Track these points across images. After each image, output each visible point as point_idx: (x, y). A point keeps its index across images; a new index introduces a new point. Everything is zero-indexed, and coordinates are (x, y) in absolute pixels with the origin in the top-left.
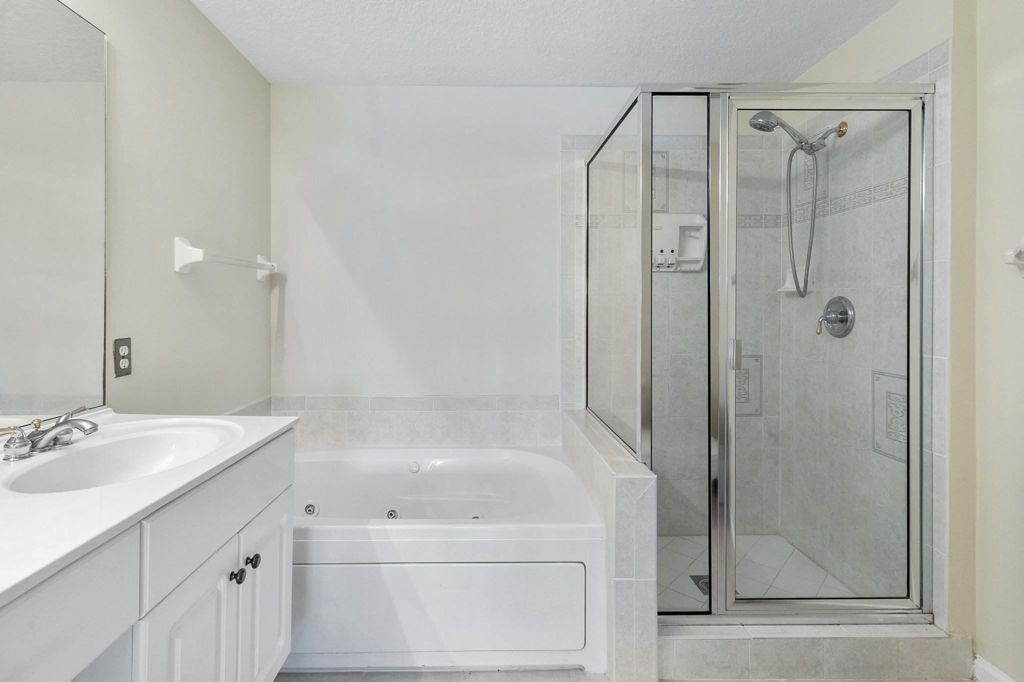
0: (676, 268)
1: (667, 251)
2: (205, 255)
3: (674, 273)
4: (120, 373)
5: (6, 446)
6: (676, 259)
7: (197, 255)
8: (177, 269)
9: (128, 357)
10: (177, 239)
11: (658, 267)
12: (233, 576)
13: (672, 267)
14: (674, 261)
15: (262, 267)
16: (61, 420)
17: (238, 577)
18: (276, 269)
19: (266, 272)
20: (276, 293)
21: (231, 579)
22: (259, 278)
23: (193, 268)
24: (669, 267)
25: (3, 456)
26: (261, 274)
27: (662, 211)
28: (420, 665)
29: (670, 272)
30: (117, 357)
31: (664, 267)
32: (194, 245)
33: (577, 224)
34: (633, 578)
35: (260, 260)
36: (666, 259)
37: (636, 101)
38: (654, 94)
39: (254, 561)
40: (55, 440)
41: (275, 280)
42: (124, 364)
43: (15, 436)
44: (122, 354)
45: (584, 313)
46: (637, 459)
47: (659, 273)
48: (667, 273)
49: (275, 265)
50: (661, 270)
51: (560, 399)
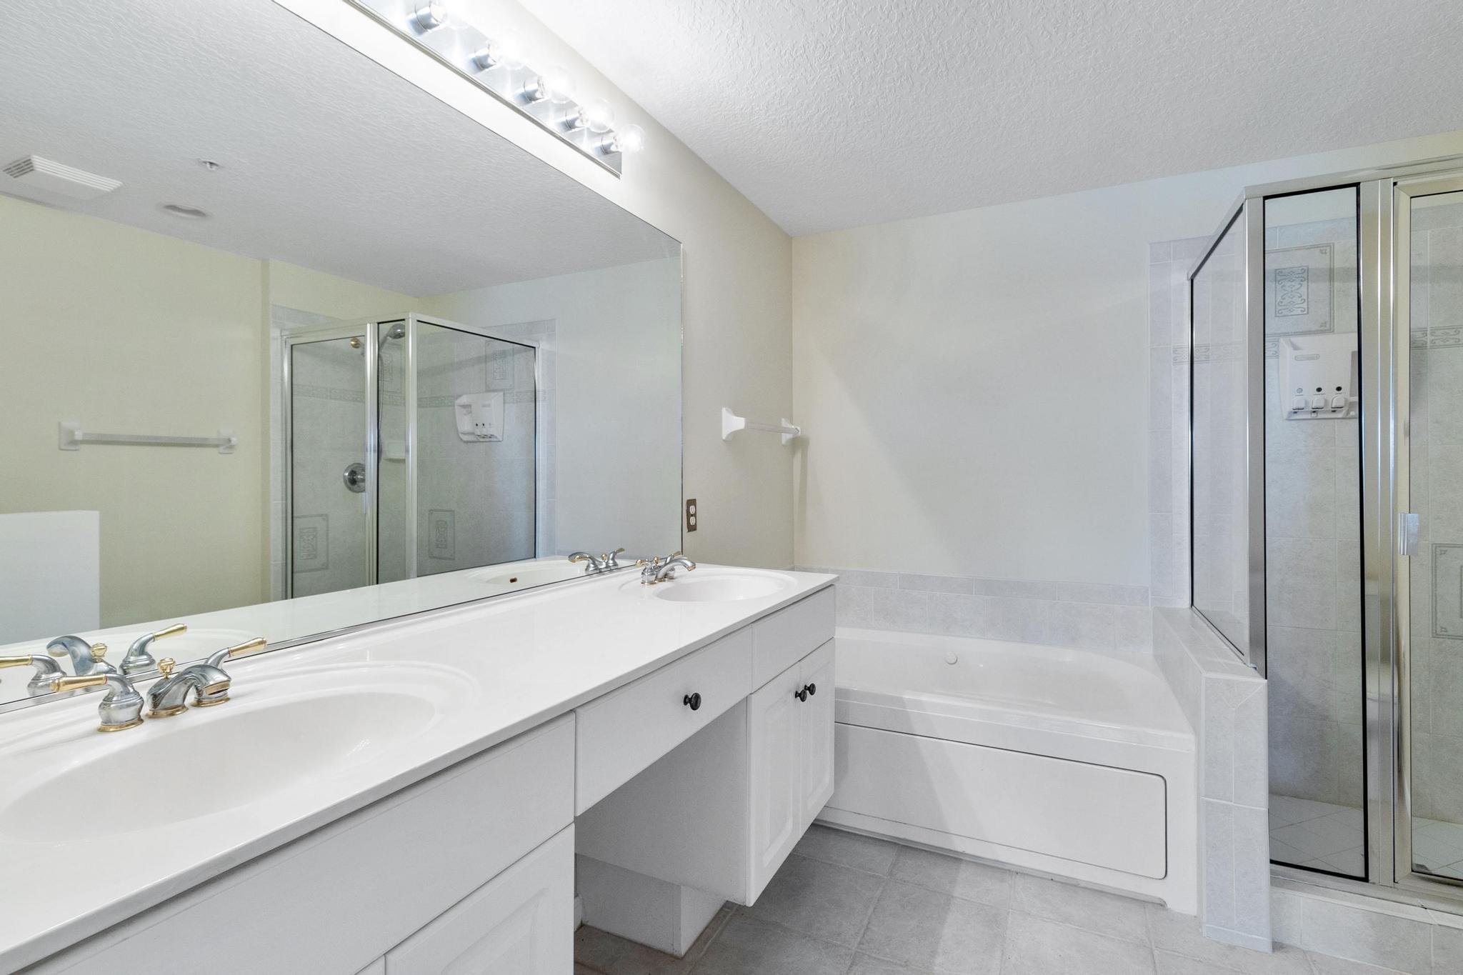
0: (1348, 413)
1: (1329, 390)
2: (747, 423)
3: (1343, 420)
4: (692, 528)
5: (643, 573)
6: (1346, 400)
7: (738, 423)
8: (724, 438)
9: (694, 515)
10: (724, 410)
11: (1314, 412)
12: (797, 695)
13: (1341, 411)
14: (1342, 404)
15: (787, 431)
16: (668, 561)
17: (801, 696)
18: (800, 433)
19: (789, 436)
20: (799, 456)
21: (796, 697)
22: (784, 442)
23: (735, 435)
24: (1334, 411)
25: (641, 581)
26: (786, 438)
27: (1321, 330)
28: (960, 850)
29: (1338, 418)
30: (689, 515)
31: (1326, 412)
32: (737, 414)
33: (1175, 359)
34: (1231, 801)
35: (785, 423)
36: (1326, 401)
37: (1240, 210)
38: (1266, 198)
39: (811, 689)
40: (666, 575)
41: (798, 444)
42: (692, 521)
43: (648, 567)
44: (691, 513)
45: (1188, 478)
46: (1245, 662)
47: (1316, 421)
48: (1332, 421)
49: (799, 428)
50: (1318, 417)
51: (1149, 592)
